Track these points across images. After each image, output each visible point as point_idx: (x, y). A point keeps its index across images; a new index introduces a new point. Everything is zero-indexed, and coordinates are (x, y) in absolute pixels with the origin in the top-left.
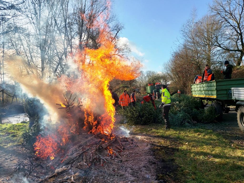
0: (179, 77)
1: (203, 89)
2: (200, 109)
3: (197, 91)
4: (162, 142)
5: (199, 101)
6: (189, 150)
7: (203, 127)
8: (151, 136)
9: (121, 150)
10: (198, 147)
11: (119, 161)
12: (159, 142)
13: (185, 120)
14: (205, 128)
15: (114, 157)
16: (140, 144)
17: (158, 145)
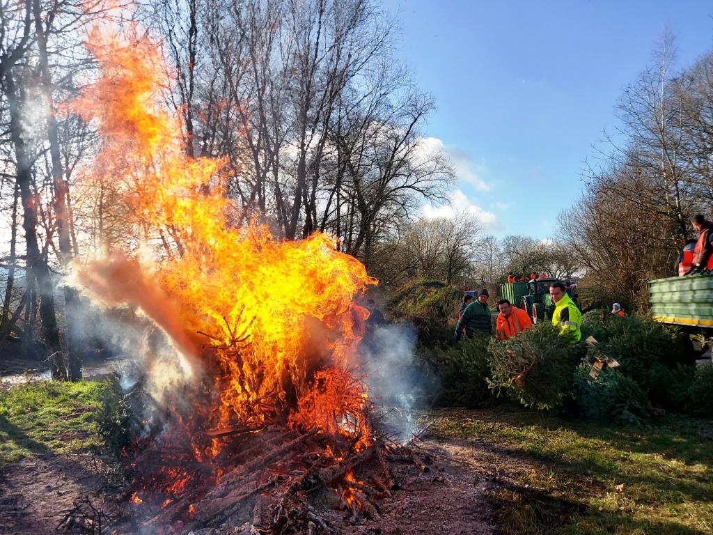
0: (612, 256)
1: (690, 298)
2: (678, 363)
3: (671, 302)
4: (530, 473)
5: (678, 336)
6: (624, 515)
7: (687, 431)
8: (494, 451)
9: (386, 493)
10: (663, 503)
11: (371, 530)
12: (519, 474)
13: (625, 402)
14: (694, 435)
15: (355, 514)
16: (452, 477)
17: (516, 483)
